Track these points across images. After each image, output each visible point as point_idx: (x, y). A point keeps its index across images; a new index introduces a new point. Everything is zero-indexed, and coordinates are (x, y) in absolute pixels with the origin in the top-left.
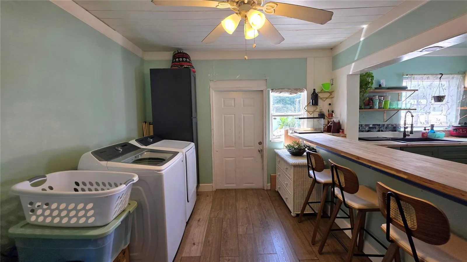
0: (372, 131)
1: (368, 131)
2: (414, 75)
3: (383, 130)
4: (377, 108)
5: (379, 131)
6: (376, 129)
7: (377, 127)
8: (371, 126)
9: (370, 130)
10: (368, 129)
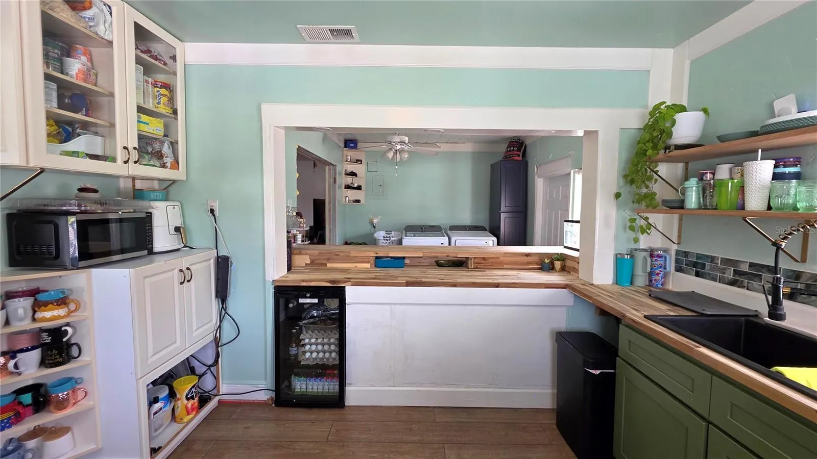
0: (744, 287)
1: (733, 283)
6: (761, 280)
8: (745, 268)
9: (738, 280)
10: (732, 277)
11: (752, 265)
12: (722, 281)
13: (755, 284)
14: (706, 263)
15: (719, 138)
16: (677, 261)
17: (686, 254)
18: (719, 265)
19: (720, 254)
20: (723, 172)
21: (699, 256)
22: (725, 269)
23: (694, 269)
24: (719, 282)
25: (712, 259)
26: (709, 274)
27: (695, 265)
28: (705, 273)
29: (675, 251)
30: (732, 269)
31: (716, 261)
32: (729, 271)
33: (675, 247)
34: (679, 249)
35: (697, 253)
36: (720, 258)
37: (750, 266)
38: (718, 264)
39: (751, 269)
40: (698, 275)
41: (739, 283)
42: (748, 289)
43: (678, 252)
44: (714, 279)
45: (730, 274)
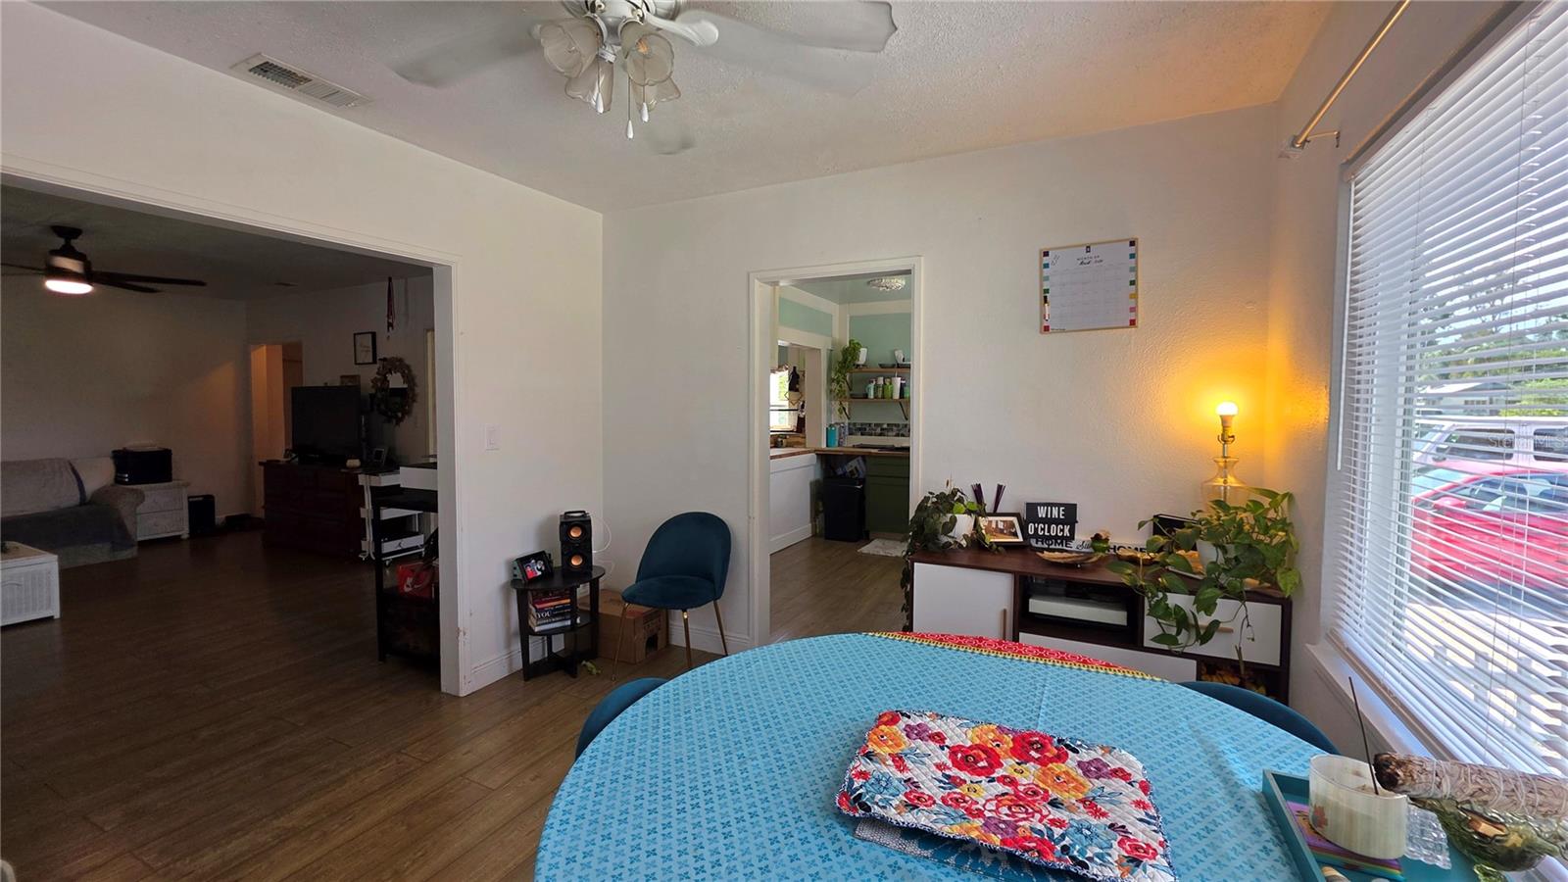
1: (880, 435)
4: (872, 397)
7: (895, 428)
8: (885, 426)
11: (888, 425)
12: (875, 435)
13: (890, 434)
14: (867, 427)
15: (880, 365)
16: (849, 429)
17: (855, 424)
18: (873, 427)
19: (873, 421)
20: (881, 381)
21: (862, 424)
22: (876, 429)
23: (860, 432)
24: (873, 436)
25: (870, 424)
26: (868, 433)
27: (860, 429)
28: (866, 433)
30: (880, 428)
32: (878, 429)
33: (847, 421)
34: (850, 422)
36: (873, 424)
40: (862, 434)
41: (884, 434)
42: (888, 436)
43: (849, 424)
44: (871, 435)
45: (879, 431)
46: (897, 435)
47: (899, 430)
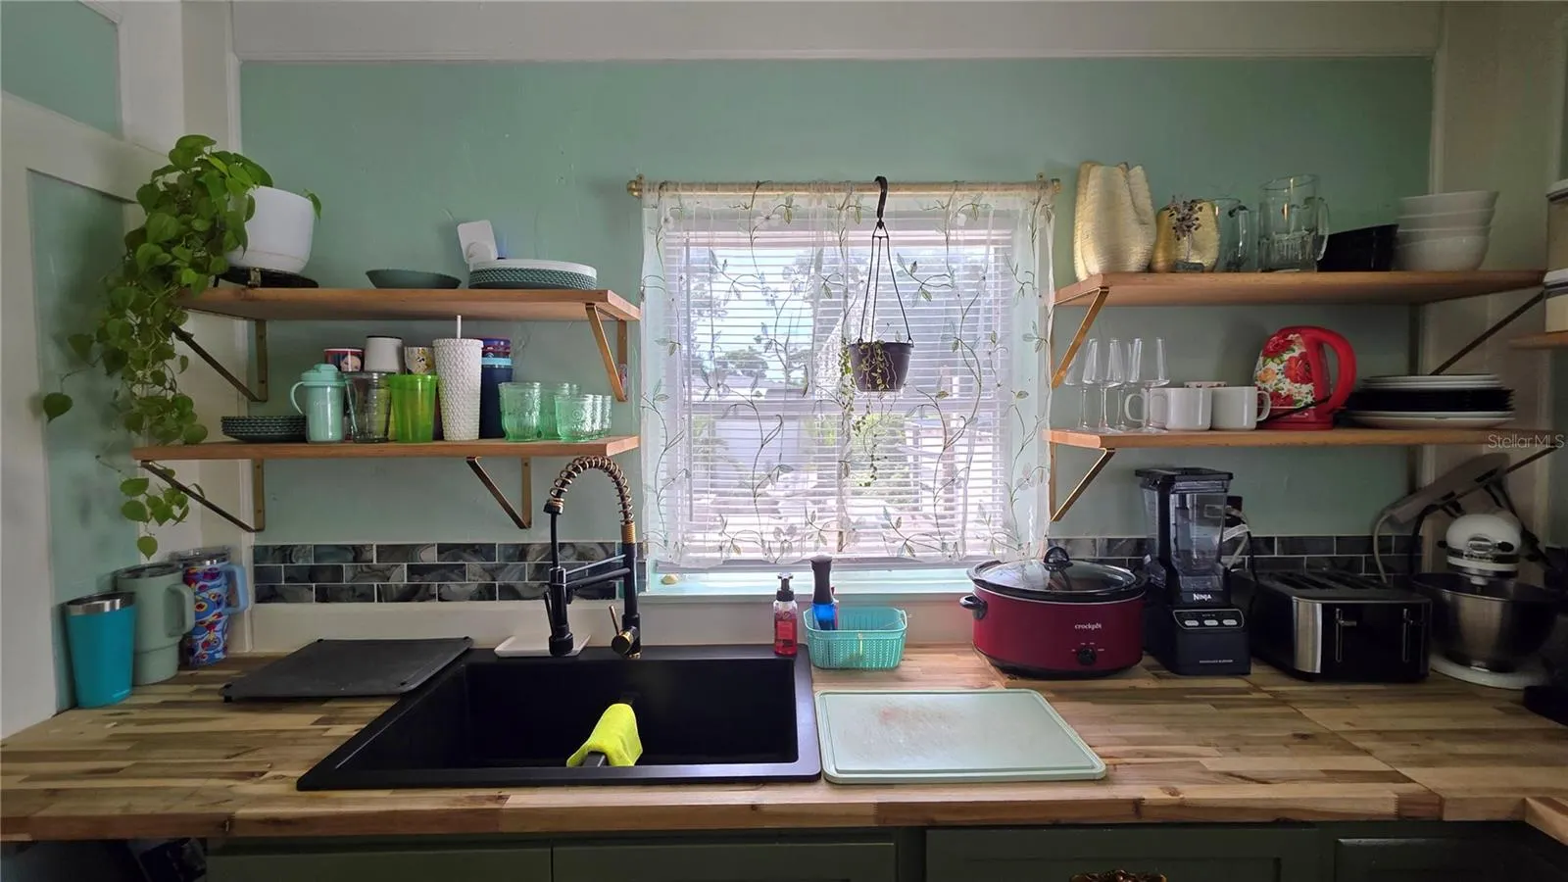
0: (430, 597)
1: (409, 595)
2: (676, 186)
3: (519, 585)
5: (493, 598)
6: (463, 575)
7: (474, 565)
8: (430, 557)
9: (418, 587)
10: (406, 582)
11: (442, 549)
12: (384, 596)
13: (454, 586)
14: (344, 565)
15: (373, 275)
16: (260, 575)
17: (285, 553)
18: (375, 562)
19: (373, 537)
20: (384, 355)
21: (320, 551)
22: (389, 569)
23: (314, 585)
24: (380, 600)
25: (357, 552)
26: (353, 589)
27: (312, 574)
28: (342, 589)
29: (251, 551)
30: (405, 564)
31: (366, 556)
32: (397, 571)
33: (247, 542)
34: (259, 543)
35: (315, 546)
36: (375, 547)
37: (439, 552)
38: (372, 561)
39: (443, 556)
40: (323, 597)
41: (422, 591)
42: (441, 599)
43: (260, 553)
44: (365, 597)
45: (400, 578)
46: (487, 593)
47: (493, 573)
